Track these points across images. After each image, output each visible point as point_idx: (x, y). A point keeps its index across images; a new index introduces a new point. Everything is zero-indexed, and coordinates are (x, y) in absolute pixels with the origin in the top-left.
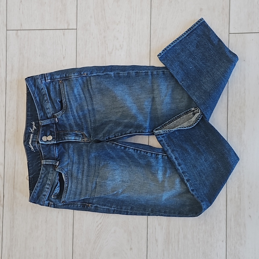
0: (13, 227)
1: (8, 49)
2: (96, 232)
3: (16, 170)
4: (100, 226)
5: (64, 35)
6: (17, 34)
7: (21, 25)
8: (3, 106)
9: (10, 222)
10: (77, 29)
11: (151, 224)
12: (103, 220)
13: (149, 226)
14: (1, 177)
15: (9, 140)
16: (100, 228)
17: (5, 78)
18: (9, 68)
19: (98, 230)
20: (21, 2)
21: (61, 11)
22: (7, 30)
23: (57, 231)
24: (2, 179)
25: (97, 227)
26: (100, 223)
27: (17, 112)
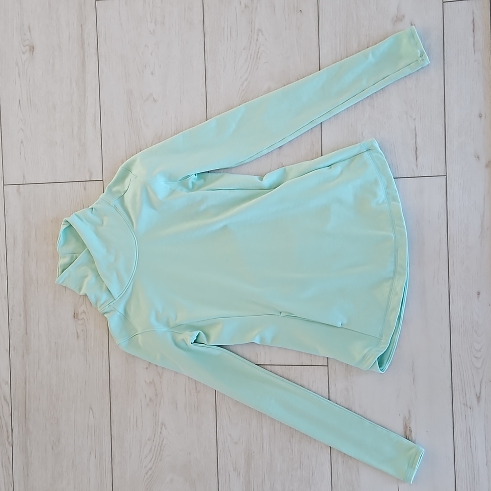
0: (27, 475)
1: (7, 213)
2: (145, 482)
3: (27, 391)
4: (150, 473)
5: (85, 189)
6: (18, 190)
7: (24, 176)
8: (5, 298)
9: (23, 468)
10: (103, 180)
11: (223, 469)
12: (154, 463)
13: (221, 471)
14: (7, 403)
15: (15, 347)
16: (150, 476)
17: (4, 256)
18: (10, 241)
19: (148, 479)
20: (22, 142)
21: (79, 155)
22: (4, 185)
23: (89, 480)
24: (8, 405)
25: (146, 474)
26: (151, 469)
27: (25, 306)
